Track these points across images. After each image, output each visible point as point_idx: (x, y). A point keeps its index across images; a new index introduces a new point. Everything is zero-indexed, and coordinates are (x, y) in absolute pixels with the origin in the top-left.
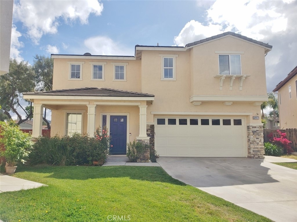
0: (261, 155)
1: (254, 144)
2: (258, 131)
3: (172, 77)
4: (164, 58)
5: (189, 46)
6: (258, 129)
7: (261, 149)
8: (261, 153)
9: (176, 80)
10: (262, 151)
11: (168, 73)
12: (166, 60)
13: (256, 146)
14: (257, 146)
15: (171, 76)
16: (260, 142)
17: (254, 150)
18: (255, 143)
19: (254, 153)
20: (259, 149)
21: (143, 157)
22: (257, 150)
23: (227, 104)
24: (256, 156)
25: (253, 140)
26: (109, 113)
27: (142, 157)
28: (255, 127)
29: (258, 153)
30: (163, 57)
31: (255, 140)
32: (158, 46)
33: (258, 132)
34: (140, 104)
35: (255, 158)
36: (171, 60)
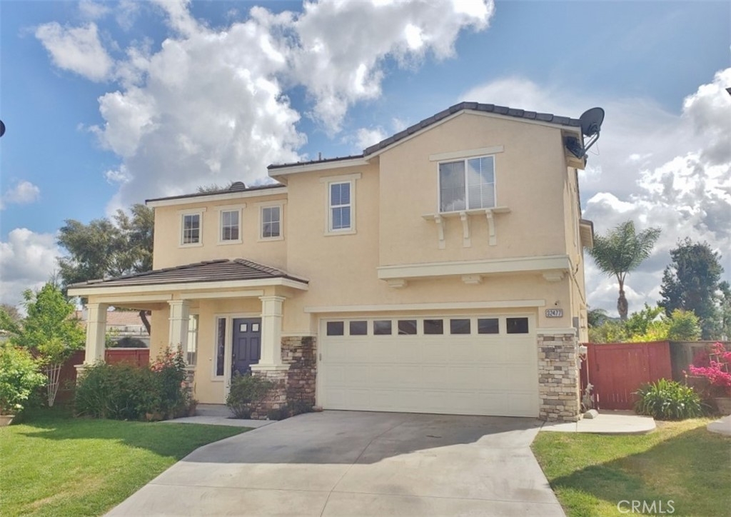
0: (566, 413)
1: (546, 384)
2: (560, 347)
3: (349, 227)
4: (332, 186)
5: (370, 154)
6: (559, 343)
7: (566, 398)
8: (567, 408)
9: (355, 232)
10: (569, 402)
11: (342, 218)
12: (335, 188)
13: (552, 389)
14: (558, 390)
15: (346, 223)
16: (563, 377)
17: (549, 398)
18: (550, 380)
19: (547, 407)
20: (562, 397)
21: (263, 408)
22: (557, 398)
23: (466, 282)
24: (551, 415)
25: (547, 372)
26: (229, 315)
27: (260, 408)
28: (553, 339)
29: (558, 407)
30: (329, 183)
31: (551, 372)
32: (320, 161)
33: (559, 350)
34: (262, 294)
35: (548, 419)
36: (346, 187)
